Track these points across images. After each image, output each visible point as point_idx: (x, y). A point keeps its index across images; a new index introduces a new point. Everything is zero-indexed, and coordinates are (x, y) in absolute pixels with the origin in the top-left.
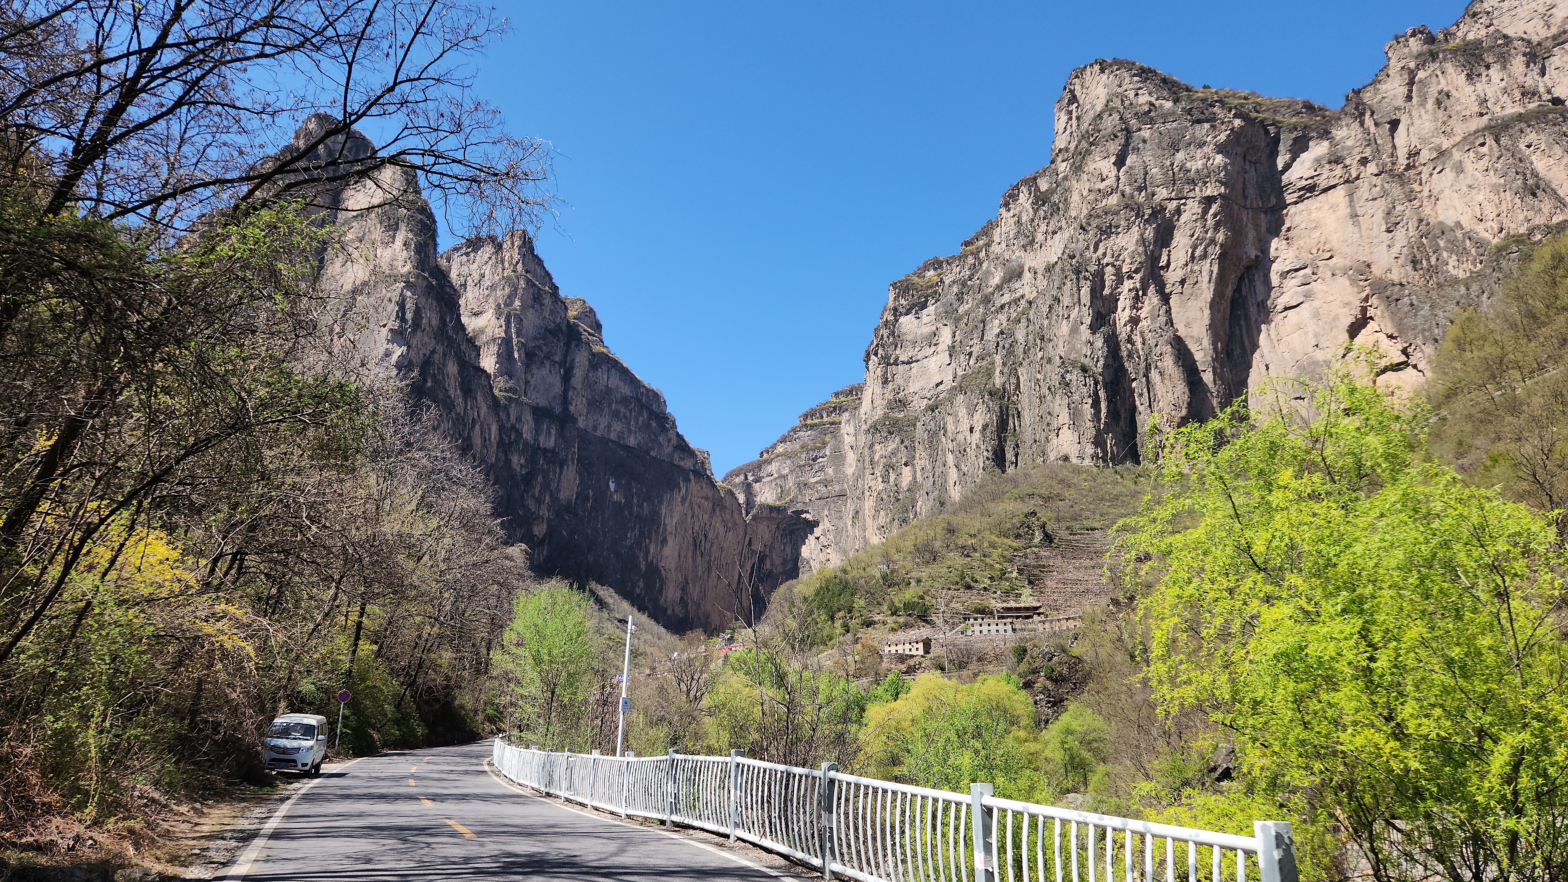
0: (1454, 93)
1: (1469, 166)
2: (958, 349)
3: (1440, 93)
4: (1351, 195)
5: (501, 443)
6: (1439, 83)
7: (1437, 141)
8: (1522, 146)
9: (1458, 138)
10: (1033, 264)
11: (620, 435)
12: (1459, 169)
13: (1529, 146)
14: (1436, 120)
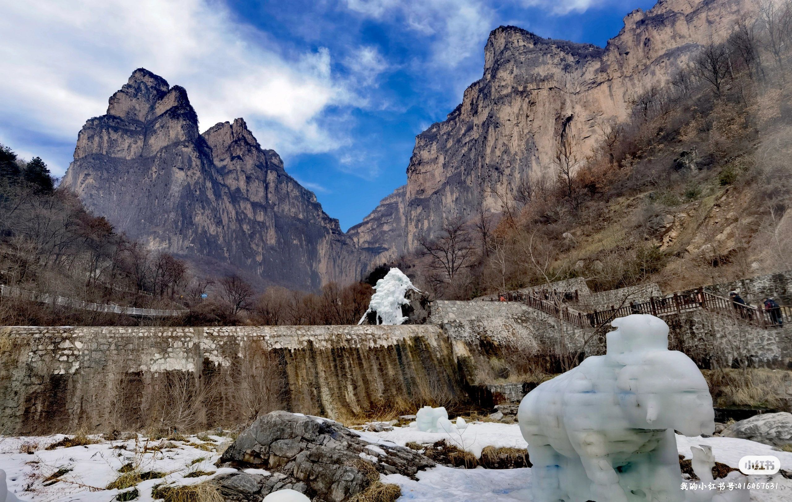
0: (651, 39)
1: (657, 72)
2: (447, 164)
3: (646, 39)
4: (610, 86)
5: (237, 219)
6: (645, 35)
7: (644, 61)
8: (679, 62)
9: (654, 60)
10: (477, 122)
11: (296, 213)
12: (653, 73)
13: (682, 62)
14: (644, 51)
